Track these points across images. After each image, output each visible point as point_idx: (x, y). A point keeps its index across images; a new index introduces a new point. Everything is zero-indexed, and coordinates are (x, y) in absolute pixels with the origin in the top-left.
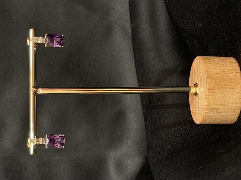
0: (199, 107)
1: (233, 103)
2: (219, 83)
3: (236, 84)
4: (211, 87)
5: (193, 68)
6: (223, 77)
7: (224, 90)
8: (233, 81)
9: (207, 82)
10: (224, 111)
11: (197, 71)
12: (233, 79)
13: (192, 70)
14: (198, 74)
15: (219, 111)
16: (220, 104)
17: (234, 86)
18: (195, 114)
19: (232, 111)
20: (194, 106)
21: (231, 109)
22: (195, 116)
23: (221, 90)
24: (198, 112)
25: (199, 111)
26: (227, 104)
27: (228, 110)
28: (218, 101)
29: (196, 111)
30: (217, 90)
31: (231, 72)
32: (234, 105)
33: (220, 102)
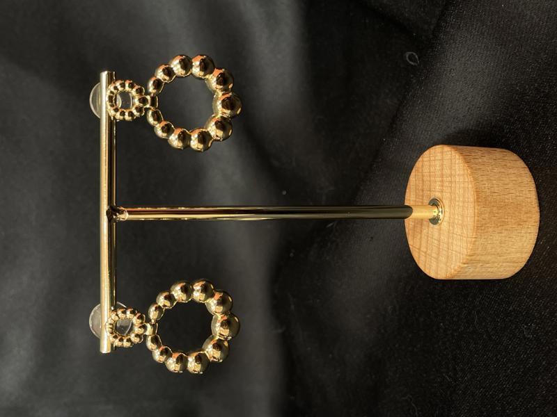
0: (439, 248)
1: (517, 253)
2: (497, 213)
3: (528, 215)
4: (484, 222)
5: (426, 163)
6: (506, 200)
7: (507, 226)
8: (524, 209)
9: (476, 211)
10: (496, 265)
11: (438, 173)
12: (524, 204)
13: (423, 166)
14: (442, 181)
15: (488, 265)
16: (494, 254)
17: (525, 219)
18: (423, 254)
19: (511, 264)
20: (421, 237)
21: (510, 262)
22: (423, 258)
23: (500, 228)
24: (434, 255)
25: (438, 254)
26: (505, 253)
27: (504, 264)
28: (492, 248)
29: (427, 248)
30: (494, 227)
31: (520, 189)
32: (519, 255)
33: (493, 250)
